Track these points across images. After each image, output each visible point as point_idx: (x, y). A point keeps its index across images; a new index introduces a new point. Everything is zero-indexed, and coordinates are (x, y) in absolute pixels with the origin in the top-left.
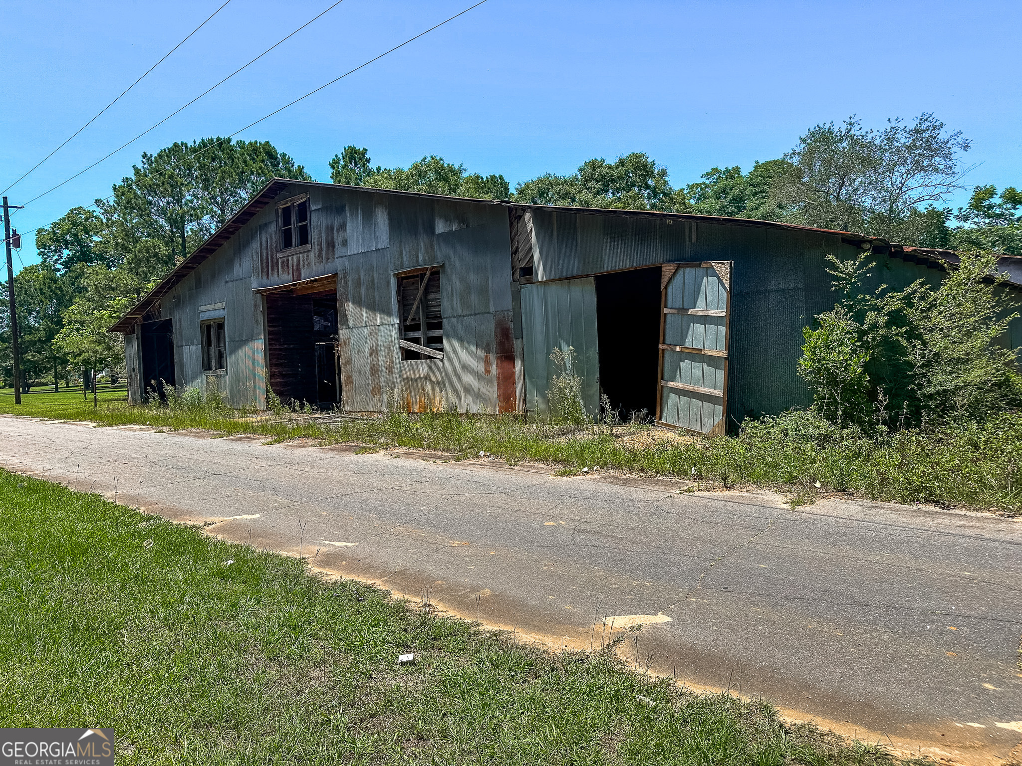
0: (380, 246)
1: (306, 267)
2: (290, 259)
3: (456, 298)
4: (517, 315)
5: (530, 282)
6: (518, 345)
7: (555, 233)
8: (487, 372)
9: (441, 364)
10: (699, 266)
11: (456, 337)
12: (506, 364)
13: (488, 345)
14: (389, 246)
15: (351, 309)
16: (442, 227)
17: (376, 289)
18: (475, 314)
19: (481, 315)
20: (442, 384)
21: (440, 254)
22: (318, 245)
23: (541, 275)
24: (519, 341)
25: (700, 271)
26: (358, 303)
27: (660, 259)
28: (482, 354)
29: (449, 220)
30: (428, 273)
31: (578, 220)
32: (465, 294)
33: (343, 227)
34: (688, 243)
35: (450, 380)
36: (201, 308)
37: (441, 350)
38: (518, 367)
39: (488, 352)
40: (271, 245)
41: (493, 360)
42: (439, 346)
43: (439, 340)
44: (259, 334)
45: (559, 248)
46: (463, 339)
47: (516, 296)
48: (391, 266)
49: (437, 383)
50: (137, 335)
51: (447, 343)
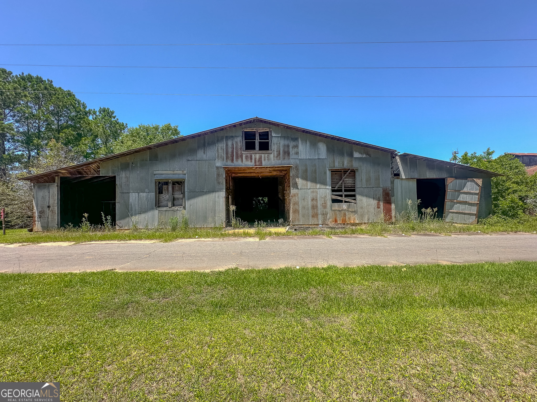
0: (321, 157)
1: (266, 160)
2: (253, 155)
3: (364, 181)
4: (393, 189)
5: (398, 178)
6: (393, 199)
7: (409, 164)
8: (378, 207)
9: (355, 204)
10: (467, 179)
11: (362, 195)
12: (387, 206)
13: (379, 198)
14: (326, 158)
15: (300, 181)
16: (356, 155)
17: (317, 174)
18: (373, 187)
19: (376, 188)
20: (355, 212)
21: (355, 165)
22: (277, 152)
23: (403, 176)
24: (393, 197)
25: (466, 181)
26: (305, 178)
27: (446, 177)
28: (376, 202)
29: (360, 153)
30: (349, 171)
31: (417, 162)
32: (368, 180)
33: (296, 146)
34: (453, 173)
35: (359, 210)
36: (155, 172)
37: (355, 199)
38: (393, 206)
39: (379, 200)
40: (236, 147)
41: (381, 204)
42: (353, 198)
43: (354, 196)
44: (222, 189)
45: (410, 169)
46: (367, 196)
47: (392, 183)
48: (328, 166)
49: (352, 212)
50: (58, 184)
51: (358, 197)
